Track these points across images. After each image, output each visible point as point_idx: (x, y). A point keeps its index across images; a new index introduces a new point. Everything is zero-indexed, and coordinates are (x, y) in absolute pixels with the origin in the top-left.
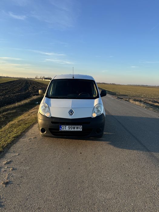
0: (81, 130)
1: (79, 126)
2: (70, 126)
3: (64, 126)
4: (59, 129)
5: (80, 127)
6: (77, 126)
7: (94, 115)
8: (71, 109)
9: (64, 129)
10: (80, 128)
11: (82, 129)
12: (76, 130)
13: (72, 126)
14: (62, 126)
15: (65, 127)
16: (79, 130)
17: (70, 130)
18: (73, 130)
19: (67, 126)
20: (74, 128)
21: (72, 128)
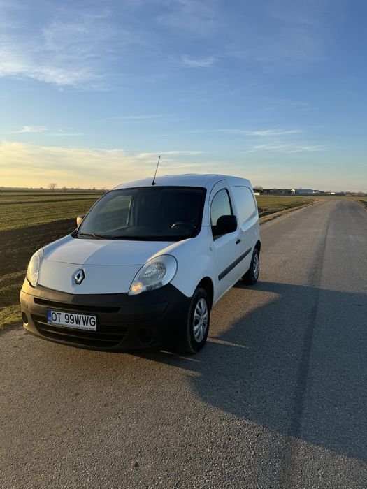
0: (95, 328)
1: (90, 317)
2: (69, 315)
3: (56, 313)
4: (46, 320)
5: (92, 320)
6: (84, 316)
7: (137, 289)
8: (80, 267)
9: (57, 322)
10: (93, 324)
11: (95, 326)
12: (82, 326)
13: (74, 315)
14: (52, 312)
15: (58, 315)
16: (89, 327)
17: (69, 324)
18: (75, 325)
19: (63, 314)
20: (78, 321)
21: (73, 320)
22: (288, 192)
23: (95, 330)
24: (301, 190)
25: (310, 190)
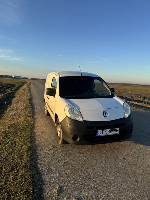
1: (116, 129)
2: (108, 130)
3: (101, 130)
4: (95, 135)
5: (117, 130)
6: (114, 129)
9: (102, 134)
10: (117, 131)
12: (113, 133)
13: (110, 130)
14: (99, 131)
15: (102, 132)
16: (116, 133)
17: (107, 134)
18: (110, 134)
19: (104, 130)
20: (111, 132)
21: (109, 132)
22: (11, 77)
23: (118, 133)
24: (16, 76)
25: (20, 77)
